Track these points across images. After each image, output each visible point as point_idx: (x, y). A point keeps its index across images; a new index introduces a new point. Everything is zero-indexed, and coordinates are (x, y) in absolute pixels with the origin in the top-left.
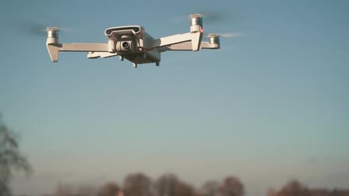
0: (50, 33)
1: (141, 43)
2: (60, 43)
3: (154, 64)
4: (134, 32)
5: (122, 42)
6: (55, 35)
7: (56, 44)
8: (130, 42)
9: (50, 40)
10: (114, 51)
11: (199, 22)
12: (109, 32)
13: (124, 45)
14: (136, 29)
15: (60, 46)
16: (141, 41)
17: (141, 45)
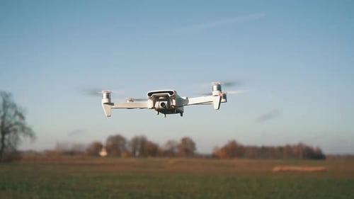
0: (105, 95)
1: (174, 103)
2: (112, 102)
3: (179, 114)
4: (170, 95)
5: (161, 102)
6: (108, 96)
7: (109, 103)
8: (166, 102)
9: (105, 100)
10: (154, 108)
11: (219, 88)
12: (150, 94)
13: (162, 104)
14: (171, 93)
15: (112, 104)
16: (174, 101)
17: (174, 104)
